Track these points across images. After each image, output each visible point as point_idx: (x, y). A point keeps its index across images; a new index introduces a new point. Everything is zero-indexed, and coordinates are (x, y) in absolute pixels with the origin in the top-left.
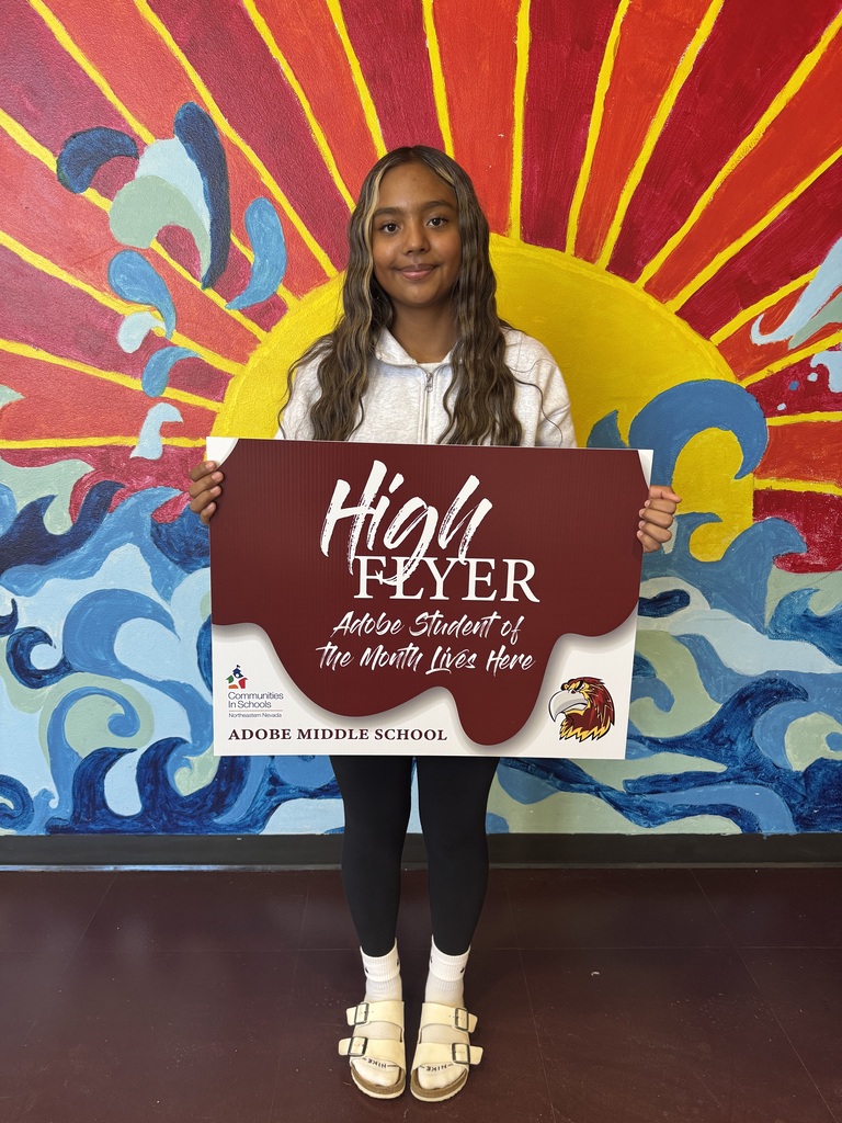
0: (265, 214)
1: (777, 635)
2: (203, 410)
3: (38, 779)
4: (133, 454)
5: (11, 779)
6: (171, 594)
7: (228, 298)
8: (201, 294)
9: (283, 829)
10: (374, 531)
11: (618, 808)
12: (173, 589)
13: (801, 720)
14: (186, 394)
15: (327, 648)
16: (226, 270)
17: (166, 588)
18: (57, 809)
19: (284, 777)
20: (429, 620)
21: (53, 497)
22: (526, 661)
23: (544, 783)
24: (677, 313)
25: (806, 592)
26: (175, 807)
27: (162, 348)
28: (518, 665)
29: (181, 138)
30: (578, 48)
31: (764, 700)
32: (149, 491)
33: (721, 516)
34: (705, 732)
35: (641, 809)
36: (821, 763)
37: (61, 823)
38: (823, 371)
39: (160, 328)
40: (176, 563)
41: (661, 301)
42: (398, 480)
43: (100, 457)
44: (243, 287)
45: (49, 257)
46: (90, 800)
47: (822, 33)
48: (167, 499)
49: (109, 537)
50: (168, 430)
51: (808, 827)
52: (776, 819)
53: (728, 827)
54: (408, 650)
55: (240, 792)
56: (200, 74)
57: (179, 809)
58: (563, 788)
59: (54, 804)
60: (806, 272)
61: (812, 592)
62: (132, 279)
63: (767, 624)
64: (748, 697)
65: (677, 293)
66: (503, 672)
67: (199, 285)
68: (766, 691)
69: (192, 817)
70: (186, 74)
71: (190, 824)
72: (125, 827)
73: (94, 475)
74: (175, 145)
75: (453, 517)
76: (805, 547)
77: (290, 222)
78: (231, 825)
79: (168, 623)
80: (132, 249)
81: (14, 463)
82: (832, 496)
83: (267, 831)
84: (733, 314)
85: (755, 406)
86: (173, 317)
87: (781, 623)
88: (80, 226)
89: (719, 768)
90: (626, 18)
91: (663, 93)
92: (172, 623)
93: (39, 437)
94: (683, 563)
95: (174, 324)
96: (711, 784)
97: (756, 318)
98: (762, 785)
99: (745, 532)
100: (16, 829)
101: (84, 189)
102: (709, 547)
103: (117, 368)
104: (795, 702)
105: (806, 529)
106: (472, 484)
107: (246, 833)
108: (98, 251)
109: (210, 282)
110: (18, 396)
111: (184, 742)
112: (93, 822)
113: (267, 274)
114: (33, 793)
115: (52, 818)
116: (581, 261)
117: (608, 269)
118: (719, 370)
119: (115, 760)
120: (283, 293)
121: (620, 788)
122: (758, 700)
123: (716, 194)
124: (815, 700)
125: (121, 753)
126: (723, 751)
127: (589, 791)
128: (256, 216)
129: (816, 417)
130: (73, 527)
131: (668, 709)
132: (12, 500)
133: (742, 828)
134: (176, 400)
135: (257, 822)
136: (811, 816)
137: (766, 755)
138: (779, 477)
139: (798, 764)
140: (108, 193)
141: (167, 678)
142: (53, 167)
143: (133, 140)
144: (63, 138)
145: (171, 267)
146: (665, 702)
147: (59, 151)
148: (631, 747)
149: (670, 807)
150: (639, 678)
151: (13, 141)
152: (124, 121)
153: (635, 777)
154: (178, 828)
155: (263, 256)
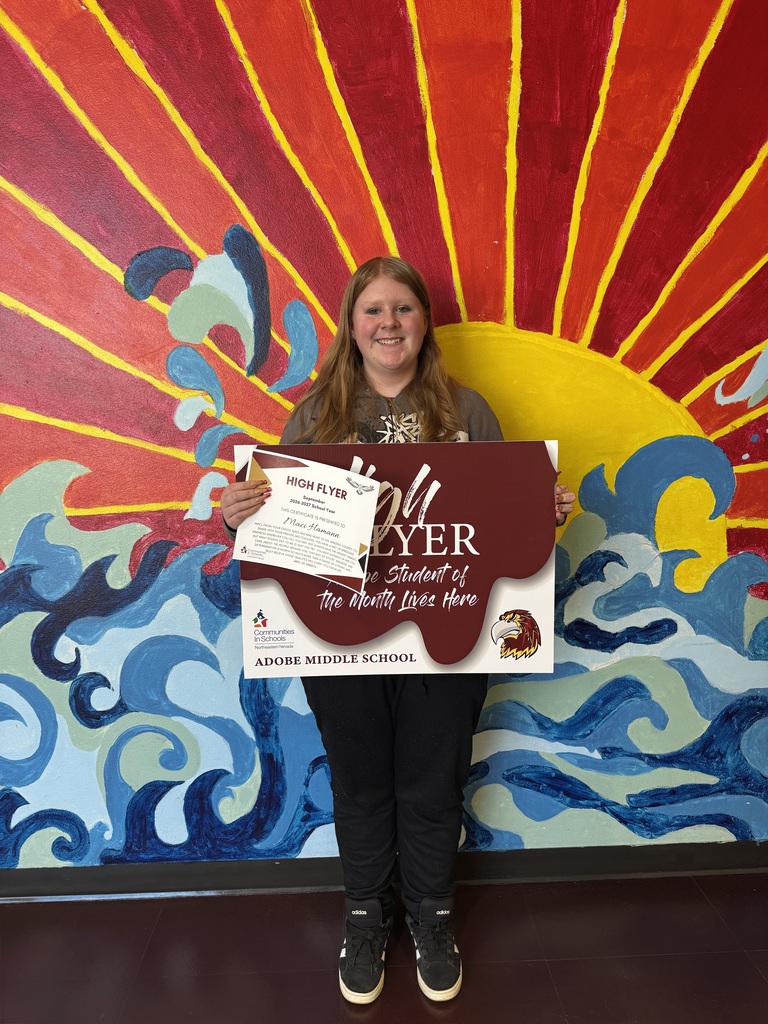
0: (300, 313)
1: (756, 657)
3: (95, 813)
4: (187, 516)
5: (69, 813)
6: (217, 638)
7: (268, 382)
8: (246, 380)
11: (623, 821)
12: (219, 633)
15: (324, 595)
16: (266, 360)
17: (213, 632)
18: (111, 840)
19: (317, 804)
20: (399, 571)
21: (115, 556)
23: (554, 801)
24: (651, 381)
26: (219, 834)
27: (212, 426)
29: (228, 253)
30: (557, 172)
31: (749, 716)
32: (200, 548)
33: (700, 552)
34: (698, 747)
35: (643, 821)
37: (114, 854)
39: (211, 410)
40: (222, 610)
41: (636, 372)
42: (372, 470)
43: (158, 520)
44: (282, 373)
45: (117, 353)
46: (141, 830)
47: (758, 152)
48: (216, 554)
49: (165, 588)
50: (216, 494)
52: (766, 826)
53: (723, 836)
54: (384, 594)
56: (245, 201)
57: (222, 836)
58: (572, 805)
59: (108, 835)
60: (758, 344)
62: (187, 370)
63: (746, 647)
64: (734, 713)
65: (650, 364)
66: (456, 608)
67: (244, 373)
68: (749, 708)
69: (234, 844)
70: (232, 202)
71: (233, 850)
72: (173, 855)
73: (151, 535)
74: (224, 259)
75: (413, 495)
77: (321, 319)
78: (269, 851)
79: (213, 663)
80: (187, 345)
81: (81, 528)
83: (302, 855)
84: (699, 380)
85: (722, 456)
86: (222, 400)
87: (759, 645)
88: (144, 327)
89: (712, 780)
90: (596, 147)
91: (629, 205)
92: (218, 663)
93: (104, 504)
94: (668, 594)
95: (223, 406)
96: (705, 795)
97: (719, 382)
98: (751, 794)
99: (721, 566)
100: (73, 861)
101: (146, 297)
102: (692, 579)
103: (173, 444)
106: (425, 470)
107: (283, 857)
108: (157, 347)
109: (253, 370)
110: (87, 470)
111: (227, 773)
112: (144, 851)
113: (302, 362)
114: (90, 826)
115: (107, 849)
116: (566, 342)
117: (590, 347)
118: (689, 427)
119: (165, 792)
121: (624, 802)
122: (743, 716)
123: (678, 282)
125: (169, 785)
126: (715, 764)
127: (596, 807)
128: (292, 315)
130: (132, 582)
131: (663, 727)
132: (78, 560)
133: (736, 835)
134: (224, 469)
135: (294, 846)
137: (754, 767)
138: (748, 517)
140: (167, 299)
141: (211, 714)
142: (121, 280)
143: (188, 256)
144: (129, 257)
145: (220, 359)
146: (660, 721)
147: (126, 267)
148: (632, 764)
149: (670, 818)
150: (637, 701)
151: (88, 260)
152: (181, 241)
153: (637, 791)
154: (222, 854)
155: (298, 348)
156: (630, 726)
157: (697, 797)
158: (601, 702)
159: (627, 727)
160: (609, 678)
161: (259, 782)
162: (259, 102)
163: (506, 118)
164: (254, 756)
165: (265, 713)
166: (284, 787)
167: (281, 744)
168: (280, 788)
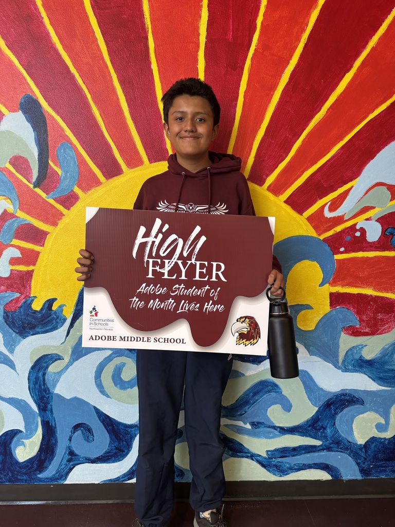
0: (67, 150)
1: (346, 370)
2: (33, 251)
6: (14, 350)
7: (47, 192)
8: (33, 191)
9: (76, 480)
11: (263, 466)
12: (15, 347)
13: (361, 416)
14: (24, 242)
16: (45, 178)
19: (77, 452)
24: (285, 202)
25: (360, 347)
26: (16, 468)
27: (11, 218)
29: (23, 112)
30: (229, 69)
31: (341, 406)
32: (3, 294)
33: (313, 306)
34: (310, 423)
35: (276, 466)
36: (373, 440)
38: (363, 231)
39: (10, 208)
40: (17, 333)
41: (276, 196)
44: (56, 187)
47: (354, 63)
48: (12, 298)
50: (13, 261)
51: (368, 475)
52: (350, 471)
53: (324, 476)
55: (52, 459)
56: (33, 80)
57: (18, 469)
58: (233, 456)
60: (351, 181)
61: (363, 346)
63: (340, 364)
64: (332, 404)
65: (284, 191)
67: (32, 186)
68: (341, 400)
69: (26, 474)
70: (26, 80)
71: (25, 477)
74: (20, 115)
76: (358, 322)
77: (81, 154)
78: (47, 478)
79: (12, 365)
82: (371, 295)
83: (68, 482)
84: (314, 202)
85: (328, 249)
86: (17, 203)
87: (348, 363)
89: (318, 443)
90: (254, 55)
91: (274, 92)
92: (15, 366)
95: (18, 206)
96: (313, 452)
97: (326, 204)
98: (341, 452)
99: (326, 315)
102: (308, 322)
104: (357, 406)
105: (359, 313)
107: (56, 483)
109: (37, 184)
111: (21, 432)
113: (68, 181)
118: (308, 231)
120: (77, 190)
121: (265, 455)
122: (337, 405)
123: (303, 141)
124: (368, 405)
126: (320, 433)
127: (247, 457)
128: (62, 151)
129: (360, 254)
131: (289, 411)
133: (332, 476)
134: (18, 246)
135: (62, 476)
136: (369, 469)
137: (343, 435)
138: (343, 286)
139: (360, 439)
141: (11, 396)
145: (16, 177)
146: (287, 407)
148: (270, 432)
149: (292, 465)
150: (273, 394)
153: (272, 449)
154: (18, 480)
155: (66, 172)
156: (269, 409)
157: (309, 452)
158: (251, 394)
159: (267, 410)
160: (257, 380)
161: (41, 437)
162: (43, 18)
163: (199, 34)
164: (38, 422)
165: (44, 397)
166: (56, 441)
167: (55, 415)
168: (54, 441)
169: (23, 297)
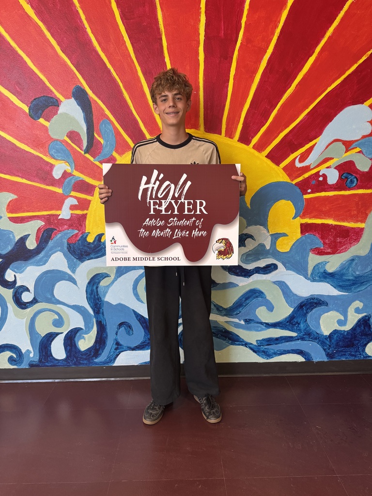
0: (107, 125)
1: (314, 280)
2: (86, 200)
3: (26, 345)
4: (60, 217)
5: (15, 346)
6: (75, 271)
7: (94, 157)
8: (84, 156)
9: (122, 363)
10: (155, 192)
11: (254, 351)
12: (76, 269)
13: (326, 314)
14: (79, 194)
15: (141, 231)
16: (93, 147)
17: (73, 268)
18: (33, 357)
19: (121, 342)
20: (173, 221)
21: (29, 235)
22: (204, 233)
23: (224, 342)
24: (266, 157)
25: (324, 263)
26: (79, 355)
27: (69, 177)
28: (202, 235)
29: (74, 99)
30: (222, 59)
31: (311, 307)
32: (66, 231)
33: (288, 234)
34: (288, 320)
35: (264, 352)
36: (335, 332)
37: (34, 363)
38: (325, 176)
39: (69, 169)
40: (77, 259)
41: (259, 152)
42: (162, 176)
43: (48, 219)
44: (100, 153)
45: (26, 144)
46: (46, 353)
47: (315, 49)
48: (73, 234)
49: (51, 249)
50: (72, 207)
51: (332, 358)
52: (319, 355)
53: (299, 359)
54: (167, 230)
55: (104, 349)
56: (81, 75)
57: (81, 356)
58: (232, 344)
59: (32, 355)
60: (315, 139)
61: (326, 263)
62: (58, 151)
63: (309, 276)
64: (304, 305)
65: (265, 149)
66: (198, 237)
67: (83, 153)
68: (311, 303)
69: (86, 359)
70: (76, 75)
71: (85, 362)
72: (59, 364)
73: (45, 225)
74: (73, 101)
75: (179, 187)
76: (322, 245)
77: (117, 128)
78: (101, 362)
79: (74, 282)
80: (57, 140)
81: (14, 222)
82: (332, 224)
83: (115, 364)
84: (288, 156)
85: (298, 191)
86: (73, 165)
87: (315, 275)
88: (38, 132)
89: (294, 334)
90: (240, 47)
91: (256, 74)
92: (76, 282)
93: (24, 212)
94: (274, 253)
95: (74, 168)
96: (291, 341)
97: (297, 157)
98: (312, 341)
99: (298, 240)
100: (17, 366)
101: (39, 118)
102: (284, 246)
103: (53, 185)
104: (323, 307)
105: (322, 238)
106: (185, 176)
107: (107, 365)
108: (45, 141)
109: (87, 151)
110: (16, 197)
111: (82, 329)
112: (47, 362)
113: (108, 147)
114: (23, 351)
115: (31, 361)
116: (228, 138)
117: (238, 141)
118: (283, 177)
119: (55, 337)
120: (115, 154)
121: (255, 343)
122: (308, 307)
123: (278, 111)
124: (331, 306)
125: (57, 334)
126: (295, 327)
127: (242, 345)
128: (103, 126)
129: (323, 194)
130: (37, 246)
131: (272, 311)
132: (14, 236)
133: (305, 359)
134: (75, 196)
135: (111, 360)
136: (333, 353)
137: (313, 329)
138: (310, 218)
139: (326, 331)
140: (48, 120)
142: (27, 111)
143: (57, 100)
144: (31, 100)
145: (72, 146)
146: (271, 308)
147: (29, 105)
148: (258, 327)
149: (276, 351)
150: (260, 299)
151: (12, 102)
152: (53, 93)
153: (261, 339)
154: (80, 364)
155: (106, 141)
156: (257, 310)
157: (287, 342)
158: (244, 299)
159: (256, 310)
160: (248, 289)
161: (96, 333)
162: (86, 28)
163: (199, 34)
164: (93, 322)
165: (97, 304)
166: (107, 335)
167: (105, 317)
168: (105, 335)
169: (80, 233)
